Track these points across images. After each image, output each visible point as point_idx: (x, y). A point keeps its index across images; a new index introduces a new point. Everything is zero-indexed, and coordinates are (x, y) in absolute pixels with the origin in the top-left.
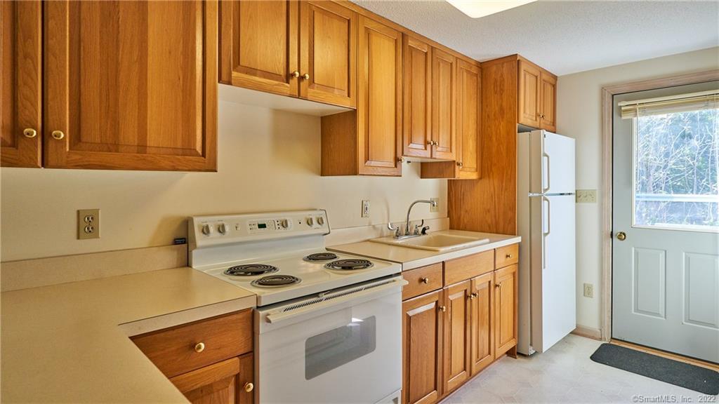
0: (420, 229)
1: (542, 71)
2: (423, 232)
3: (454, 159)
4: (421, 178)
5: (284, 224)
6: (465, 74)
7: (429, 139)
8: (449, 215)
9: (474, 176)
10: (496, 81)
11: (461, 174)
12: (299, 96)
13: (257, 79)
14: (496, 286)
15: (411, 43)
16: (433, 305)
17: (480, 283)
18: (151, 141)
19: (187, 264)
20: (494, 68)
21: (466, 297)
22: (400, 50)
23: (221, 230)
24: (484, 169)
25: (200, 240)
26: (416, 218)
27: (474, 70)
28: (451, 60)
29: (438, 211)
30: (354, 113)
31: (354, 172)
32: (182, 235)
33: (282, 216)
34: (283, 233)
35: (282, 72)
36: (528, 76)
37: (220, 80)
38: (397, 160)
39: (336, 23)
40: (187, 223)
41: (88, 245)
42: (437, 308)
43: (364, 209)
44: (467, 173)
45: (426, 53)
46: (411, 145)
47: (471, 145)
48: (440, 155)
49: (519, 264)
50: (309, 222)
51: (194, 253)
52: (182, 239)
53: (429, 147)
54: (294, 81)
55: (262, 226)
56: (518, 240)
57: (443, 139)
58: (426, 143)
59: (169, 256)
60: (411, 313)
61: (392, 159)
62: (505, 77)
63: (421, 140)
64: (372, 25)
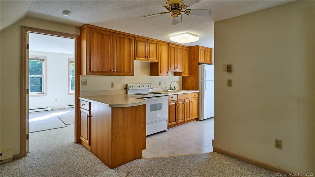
0: (174, 89)
1: (206, 48)
2: (175, 90)
3: (182, 71)
4: (175, 76)
5: (144, 86)
6: (185, 50)
7: (175, 67)
8: (182, 86)
9: (188, 76)
10: (193, 52)
11: (184, 75)
12: (147, 61)
13: (140, 58)
14: (191, 102)
15: (171, 45)
16: (175, 103)
17: (187, 101)
18: (125, 71)
19: (127, 93)
20: (193, 48)
21: (183, 103)
22: (168, 48)
23: (133, 87)
24: (190, 74)
25: (129, 88)
26: (173, 86)
27: (188, 49)
28: (181, 47)
29: (179, 84)
30: (158, 63)
31: (158, 75)
32: (125, 88)
33: (143, 85)
34: (143, 88)
35: (144, 56)
36: (201, 51)
37: (134, 59)
38: (167, 72)
39: (154, 45)
40: (127, 85)
41: (112, 89)
42: (176, 104)
43: (160, 84)
44: (186, 75)
45: (174, 47)
46: (171, 69)
47: (187, 68)
48: (178, 71)
49: (199, 97)
50: (148, 86)
51: (128, 91)
52: (126, 88)
53: (175, 69)
54: (146, 58)
55: (139, 86)
56: (198, 91)
57: (179, 67)
58: (174, 68)
59: (124, 91)
60: (170, 104)
61: (166, 72)
62: (195, 50)
63: (173, 68)
64: (161, 43)
